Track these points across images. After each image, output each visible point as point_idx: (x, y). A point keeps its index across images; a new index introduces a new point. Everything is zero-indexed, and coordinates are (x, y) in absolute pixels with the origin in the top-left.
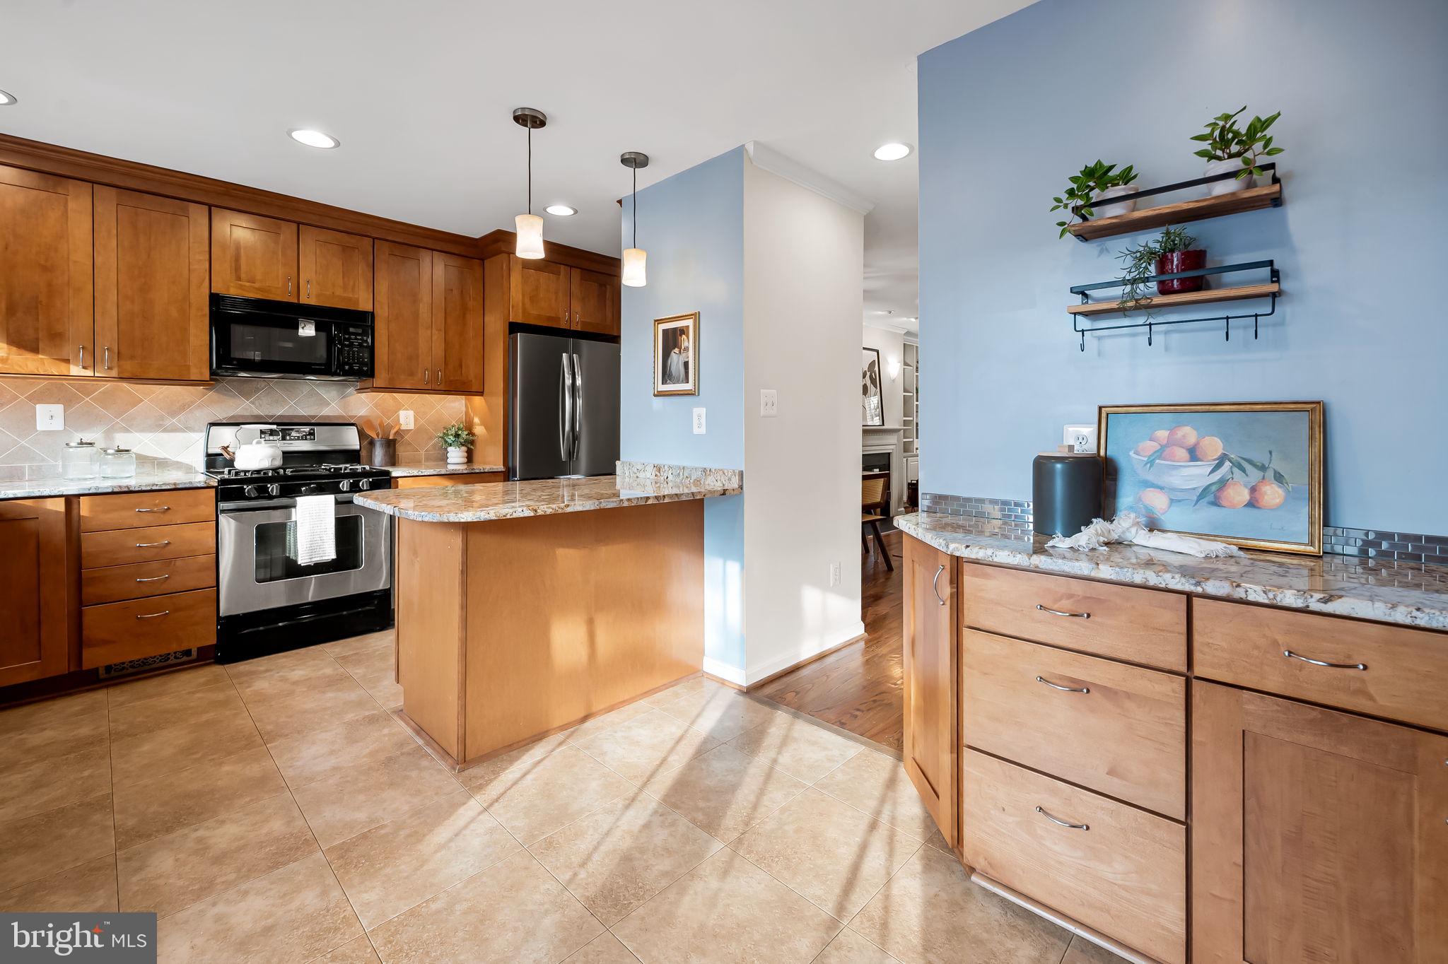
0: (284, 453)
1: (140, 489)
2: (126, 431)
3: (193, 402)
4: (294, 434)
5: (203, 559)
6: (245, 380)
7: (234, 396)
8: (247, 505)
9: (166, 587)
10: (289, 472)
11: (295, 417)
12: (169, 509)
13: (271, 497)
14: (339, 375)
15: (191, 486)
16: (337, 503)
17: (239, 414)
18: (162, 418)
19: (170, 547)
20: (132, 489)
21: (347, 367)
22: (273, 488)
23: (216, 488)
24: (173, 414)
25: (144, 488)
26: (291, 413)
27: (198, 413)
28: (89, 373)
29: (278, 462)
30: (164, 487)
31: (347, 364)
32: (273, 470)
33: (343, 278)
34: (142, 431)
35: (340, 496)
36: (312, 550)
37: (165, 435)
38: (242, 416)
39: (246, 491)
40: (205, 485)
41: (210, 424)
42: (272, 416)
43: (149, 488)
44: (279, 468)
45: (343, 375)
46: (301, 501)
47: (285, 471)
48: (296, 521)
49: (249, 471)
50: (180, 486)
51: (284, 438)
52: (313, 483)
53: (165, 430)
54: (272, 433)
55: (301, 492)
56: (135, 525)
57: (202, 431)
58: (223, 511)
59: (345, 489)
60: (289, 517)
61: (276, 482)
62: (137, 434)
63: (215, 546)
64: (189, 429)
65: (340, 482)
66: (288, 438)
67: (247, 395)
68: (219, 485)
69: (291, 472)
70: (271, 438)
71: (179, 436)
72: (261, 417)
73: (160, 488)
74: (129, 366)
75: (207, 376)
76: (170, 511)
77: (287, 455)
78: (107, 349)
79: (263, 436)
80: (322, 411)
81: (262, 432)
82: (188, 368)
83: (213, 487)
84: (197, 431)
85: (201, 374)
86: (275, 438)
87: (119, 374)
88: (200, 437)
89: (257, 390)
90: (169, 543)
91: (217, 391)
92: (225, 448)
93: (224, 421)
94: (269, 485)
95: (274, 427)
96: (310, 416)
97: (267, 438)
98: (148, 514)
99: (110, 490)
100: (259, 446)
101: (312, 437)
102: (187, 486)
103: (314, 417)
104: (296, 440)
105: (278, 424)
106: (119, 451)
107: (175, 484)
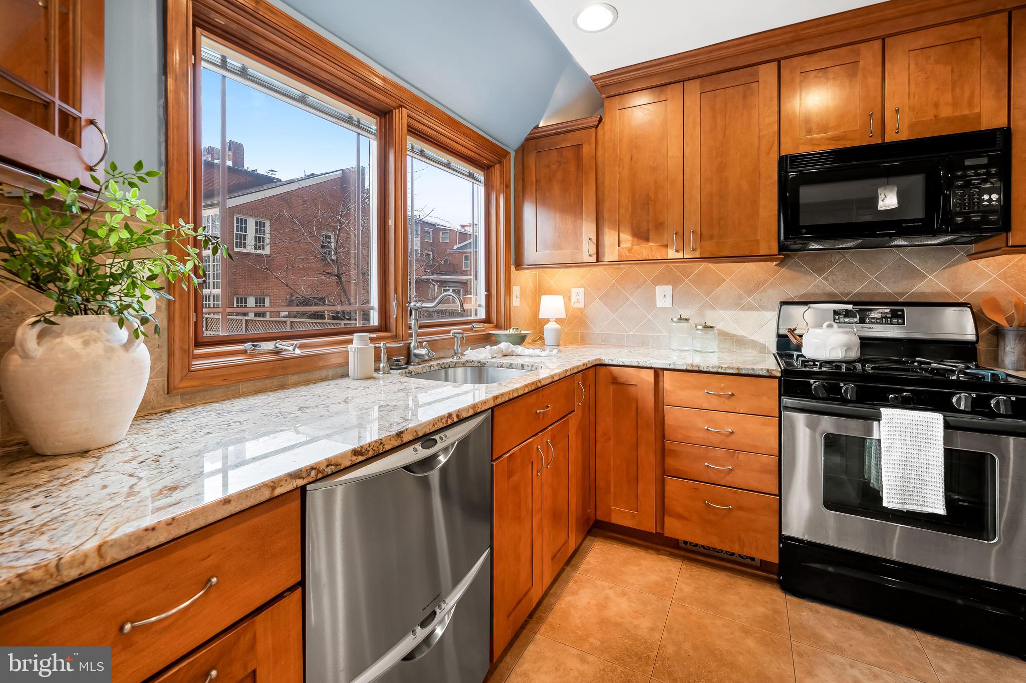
0: (862, 339)
1: (708, 370)
2: (714, 309)
3: (766, 281)
4: (874, 315)
5: (765, 459)
6: (818, 254)
7: (806, 273)
8: (814, 406)
9: (729, 480)
10: (868, 368)
11: (877, 294)
12: (733, 395)
13: (844, 401)
14: (946, 233)
15: (753, 373)
16: (947, 426)
17: (811, 292)
18: (740, 297)
19: (733, 437)
20: (701, 369)
21: (959, 220)
22: (847, 388)
23: (780, 378)
24: (750, 293)
25: (711, 370)
26: (871, 290)
27: (770, 292)
28: (680, 255)
29: (855, 354)
30: (728, 371)
31: (959, 214)
32: (846, 362)
33: (953, 90)
34: (726, 308)
35: (954, 418)
36: (905, 492)
37: (743, 314)
38: (814, 294)
39: (813, 386)
40: (767, 374)
41: (781, 302)
42: (847, 294)
43: (715, 370)
44: (854, 361)
45: (953, 232)
46: (886, 413)
47: (863, 366)
48: (879, 441)
49: (818, 361)
50: (743, 372)
51: (862, 321)
52: (907, 391)
53: (743, 309)
54: (848, 314)
55: (887, 399)
56: (705, 406)
57: (774, 310)
58: (787, 408)
59: (962, 408)
60: (870, 432)
61: (851, 381)
62: (721, 312)
63: (778, 447)
64: (763, 308)
65: (954, 394)
66: (867, 320)
67: (819, 271)
68: (782, 376)
69: (873, 368)
70: (847, 320)
71: (755, 314)
72: (836, 295)
73: (725, 371)
74: (710, 247)
75: (775, 249)
76: (734, 397)
77: (866, 343)
78: (693, 231)
79: (837, 317)
80: (913, 286)
81: (836, 313)
82: (757, 242)
83: (775, 377)
84: (769, 310)
85: (770, 248)
86: (852, 320)
87: (701, 254)
88: (771, 316)
89: (831, 264)
90: (732, 433)
91: (789, 268)
92: (792, 331)
93: (796, 300)
94: (842, 385)
95: (850, 307)
96: (898, 294)
97: (842, 320)
98: (715, 397)
99: (684, 368)
100: (830, 330)
101: (900, 321)
102: (750, 372)
103: (902, 294)
104: (878, 323)
105: (854, 303)
106: (706, 327)
107: (738, 369)
